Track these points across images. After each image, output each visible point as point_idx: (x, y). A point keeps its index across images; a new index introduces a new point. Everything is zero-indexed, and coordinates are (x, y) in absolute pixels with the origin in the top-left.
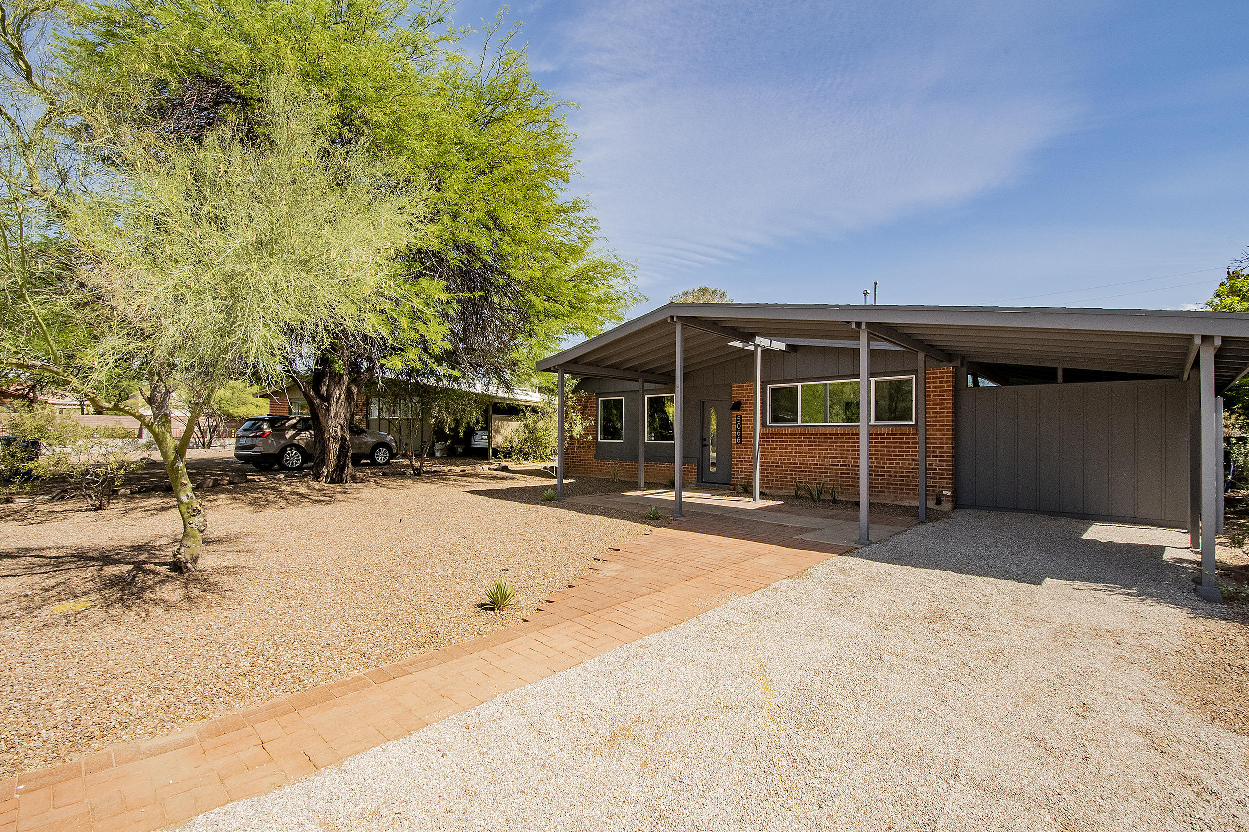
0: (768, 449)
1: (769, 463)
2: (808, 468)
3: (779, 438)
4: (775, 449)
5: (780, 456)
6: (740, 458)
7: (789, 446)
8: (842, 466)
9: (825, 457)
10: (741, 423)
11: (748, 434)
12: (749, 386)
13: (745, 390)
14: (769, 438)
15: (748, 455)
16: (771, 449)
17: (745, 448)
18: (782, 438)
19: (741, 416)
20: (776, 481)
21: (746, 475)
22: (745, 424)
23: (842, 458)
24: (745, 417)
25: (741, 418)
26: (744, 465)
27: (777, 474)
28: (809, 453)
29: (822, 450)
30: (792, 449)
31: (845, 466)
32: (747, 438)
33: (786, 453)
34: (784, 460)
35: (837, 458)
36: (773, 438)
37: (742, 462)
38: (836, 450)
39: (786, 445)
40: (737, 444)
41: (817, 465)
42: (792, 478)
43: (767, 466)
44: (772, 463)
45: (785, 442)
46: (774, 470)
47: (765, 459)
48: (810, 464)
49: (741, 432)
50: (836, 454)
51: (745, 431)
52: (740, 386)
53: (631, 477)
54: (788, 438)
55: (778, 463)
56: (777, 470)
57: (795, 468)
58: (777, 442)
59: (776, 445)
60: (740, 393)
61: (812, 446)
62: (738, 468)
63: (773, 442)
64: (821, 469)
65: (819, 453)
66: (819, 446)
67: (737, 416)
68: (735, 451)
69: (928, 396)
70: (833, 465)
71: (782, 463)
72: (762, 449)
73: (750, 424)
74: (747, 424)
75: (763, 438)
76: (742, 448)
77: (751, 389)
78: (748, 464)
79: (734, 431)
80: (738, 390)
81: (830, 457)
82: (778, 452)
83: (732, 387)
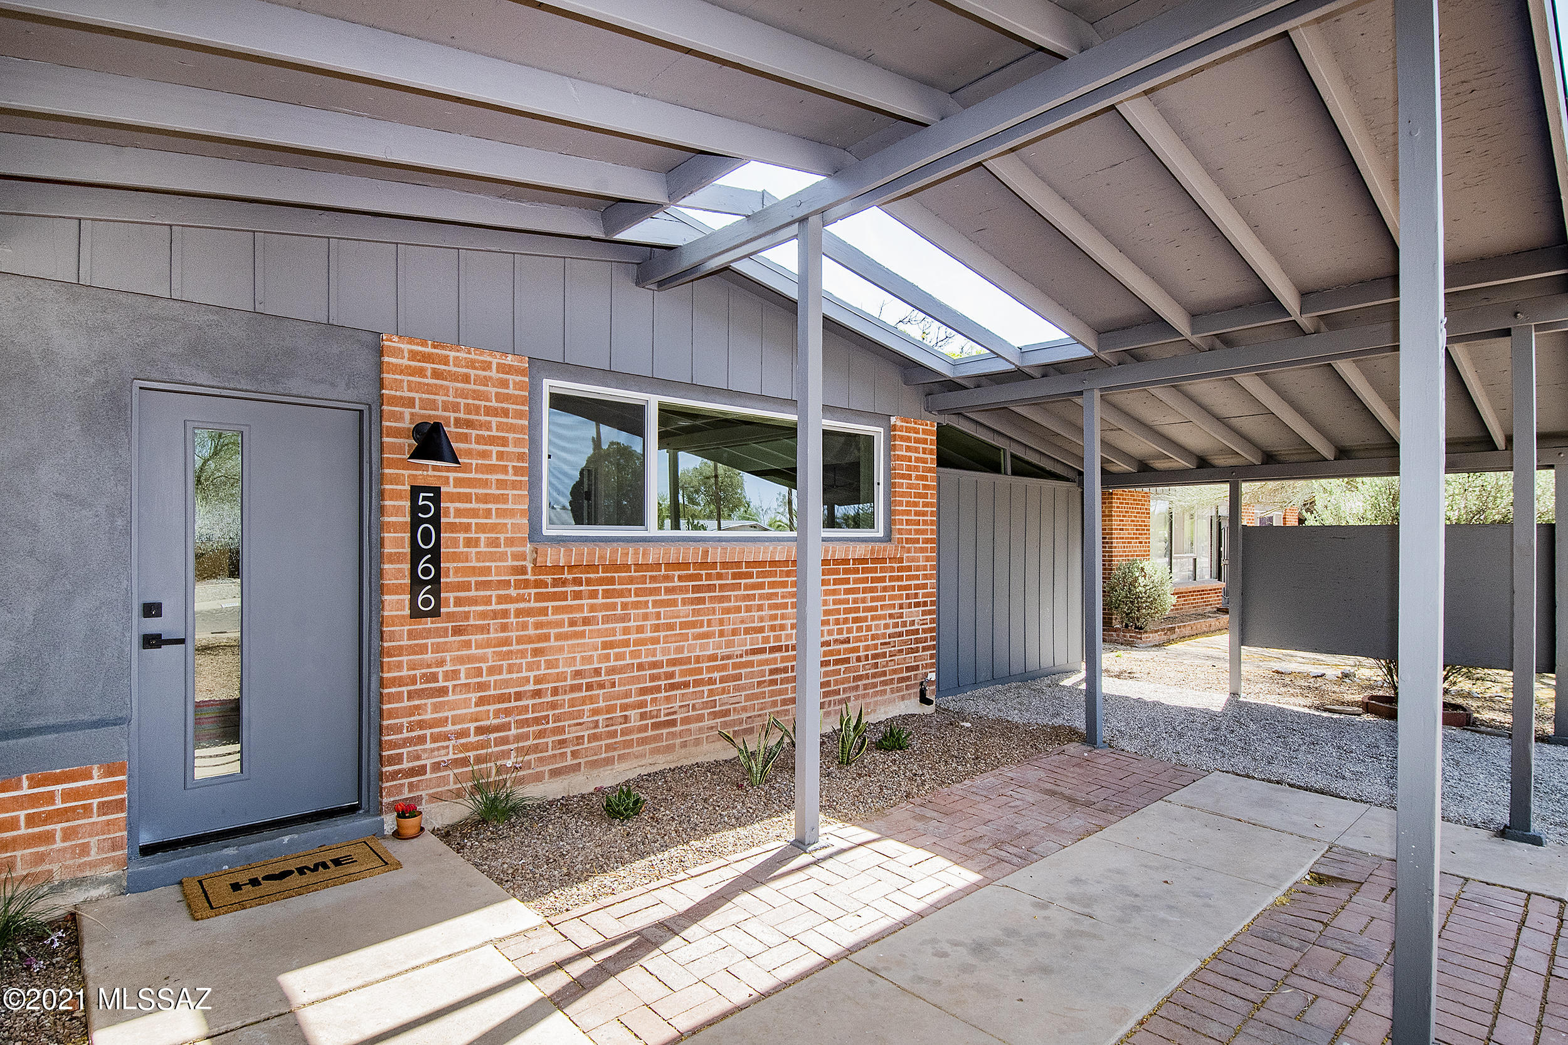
0: (560, 624)
1: (562, 677)
2: (691, 672)
3: (601, 581)
4: (586, 621)
5: (606, 645)
6: (434, 678)
7: (636, 605)
8: (773, 650)
9: (735, 632)
10: (436, 521)
11: (474, 571)
12: (472, 364)
13: (455, 377)
14: (564, 583)
15: (471, 659)
16: (573, 623)
17: (457, 631)
18: (611, 581)
19: (437, 491)
20: (594, 738)
21: (466, 747)
22: (453, 527)
23: (773, 628)
24: (454, 498)
25: (437, 499)
26: (454, 706)
27: (595, 712)
28: (693, 625)
29: (727, 611)
30: (645, 617)
31: (779, 649)
32: (466, 587)
33: (626, 631)
34: (619, 656)
35: (761, 630)
36: (578, 582)
37: (443, 691)
38: (760, 608)
39: (625, 606)
40: (416, 614)
41: (713, 658)
42: (643, 716)
43: (555, 691)
44: (578, 674)
45: (620, 594)
46: (583, 701)
47: (550, 664)
48: (698, 659)
49: (435, 561)
50: (761, 619)
51: (455, 557)
52: (427, 358)
54: (631, 580)
55: (597, 672)
56: (592, 700)
57: (653, 678)
58: (593, 595)
59: (592, 608)
60: (430, 389)
61: (701, 601)
62: (421, 725)
63: (577, 595)
64: (724, 668)
65: (721, 622)
66: (722, 599)
67: (415, 491)
68: (400, 650)
69: (903, 476)
70: (754, 652)
71: (612, 671)
72: (538, 625)
73: (481, 528)
74: (467, 528)
75: (539, 584)
76: (444, 632)
77: (485, 381)
78: (474, 696)
79: (396, 558)
80: (421, 372)
81: (747, 631)
82: (600, 633)
83: (380, 352)
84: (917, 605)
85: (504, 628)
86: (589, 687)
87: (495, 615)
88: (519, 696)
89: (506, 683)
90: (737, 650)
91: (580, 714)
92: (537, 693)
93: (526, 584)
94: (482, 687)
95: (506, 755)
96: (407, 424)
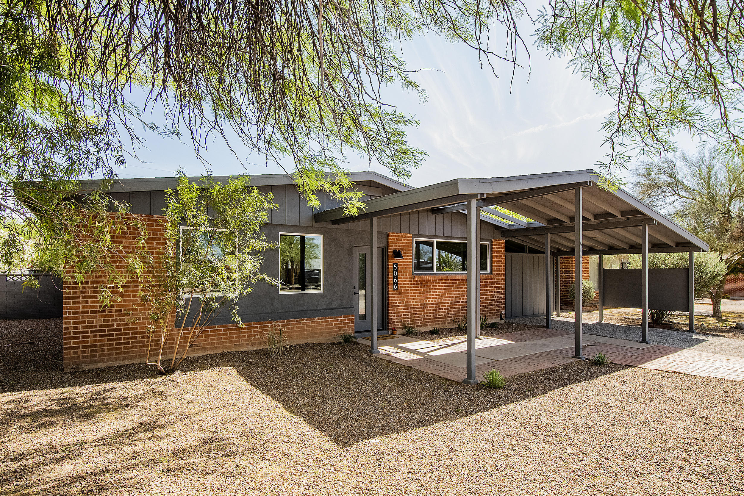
0: (418, 293)
1: (418, 305)
2: (443, 306)
3: (425, 283)
4: (423, 293)
5: (426, 298)
6: (396, 303)
7: (432, 289)
8: (462, 302)
9: (453, 297)
10: (397, 270)
11: (403, 281)
12: (402, 237)
13: (400, 240)
14: (419, 284)
15: (403, 300)
16: (420, 293)
17: (400, 294)
18: (427, 284)
19: (397, 264)
20: (424, 319)
21: (402, 318)
22: (400, 272)
23: (462, 296)
24: (400, 265)
25: (397, 266)
26: (400, 309)
27: (424, 314)
28: (444, 295)
29: (451, 291)
30: (434, 292)
32: (402, 284)
33: (430, 295)
34: (429, 301)
35: (459, 297)
36: (421, 284)
37: (398, 306)
38: (459, 291)
39: (430, 289)
40: (394, 290)
41: (448, 303)
42: (434, 316)
43: (417, 308)
44: (421, 305)
45: (429, 287)
46: (422, 311)
47: (416, 302)
48: (445, 303)
49: (397, 279)
50: (459, 294)
51: (400, 278)
52: (395, 236)
53: (259, 343)
54: (431, 283)
55: (425, 304)
56: (424, 311)
57: (436, 307)
58: (424, 287)
59: (424, 290)
60: (396, 243)
61: (446, 289)
62: (394, 313)
63: (421, 287)
64: (451, 306)
65: (450, 294)
66: (450, 289)
67: (394, 264)
68: (391, 297)
69: (495, 256)
70: (457, 302)
71: (427, 304)
72: (414, 293)
73: (404, 272)
74: (402, 272)
75: (414, 284)
76: (397, 294)
77: (405, 240)
78: (403, 308)
79: (390, 278)
80: (394, 239)
81: (456, 297)
82: (425, 295)
83: (388, 236)
84: (499, 292)
85: (408, 293)
86: (423, 308)
87: (406, 290)
88: (411, 308)
89: (408, 305)
90: (454, 301)
91: (421, 314)
92: (414, 308)
93: (412, 284)
94: (404, 306)
95: (408, 321)
96: (392, 250)
